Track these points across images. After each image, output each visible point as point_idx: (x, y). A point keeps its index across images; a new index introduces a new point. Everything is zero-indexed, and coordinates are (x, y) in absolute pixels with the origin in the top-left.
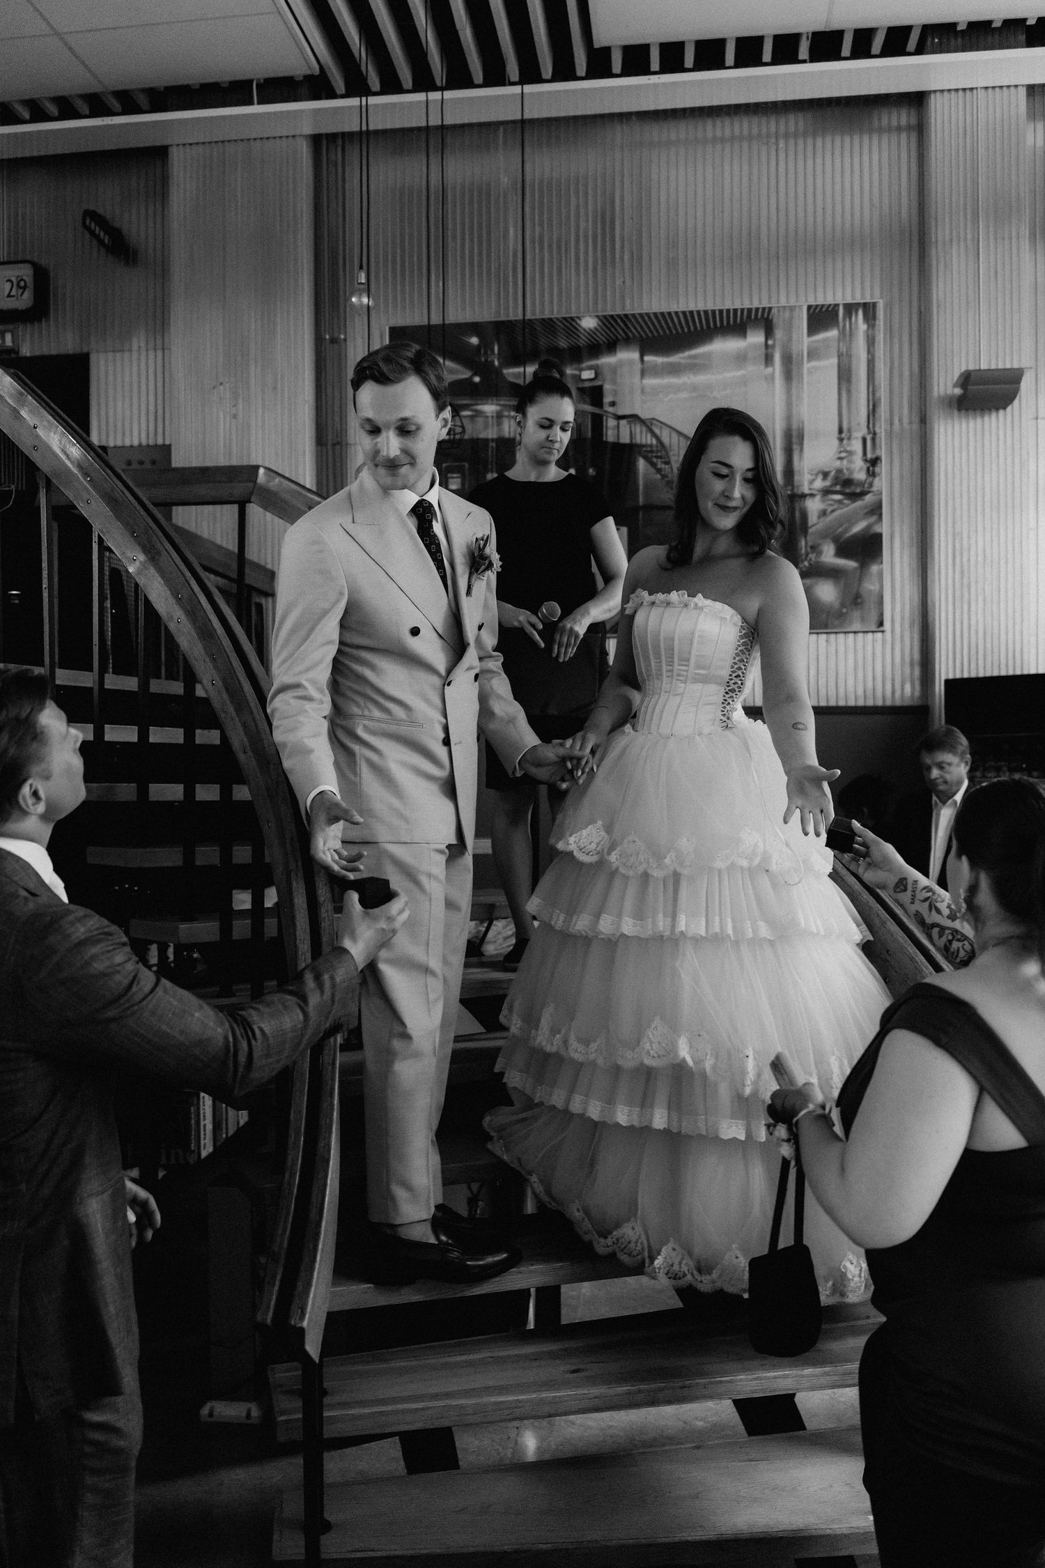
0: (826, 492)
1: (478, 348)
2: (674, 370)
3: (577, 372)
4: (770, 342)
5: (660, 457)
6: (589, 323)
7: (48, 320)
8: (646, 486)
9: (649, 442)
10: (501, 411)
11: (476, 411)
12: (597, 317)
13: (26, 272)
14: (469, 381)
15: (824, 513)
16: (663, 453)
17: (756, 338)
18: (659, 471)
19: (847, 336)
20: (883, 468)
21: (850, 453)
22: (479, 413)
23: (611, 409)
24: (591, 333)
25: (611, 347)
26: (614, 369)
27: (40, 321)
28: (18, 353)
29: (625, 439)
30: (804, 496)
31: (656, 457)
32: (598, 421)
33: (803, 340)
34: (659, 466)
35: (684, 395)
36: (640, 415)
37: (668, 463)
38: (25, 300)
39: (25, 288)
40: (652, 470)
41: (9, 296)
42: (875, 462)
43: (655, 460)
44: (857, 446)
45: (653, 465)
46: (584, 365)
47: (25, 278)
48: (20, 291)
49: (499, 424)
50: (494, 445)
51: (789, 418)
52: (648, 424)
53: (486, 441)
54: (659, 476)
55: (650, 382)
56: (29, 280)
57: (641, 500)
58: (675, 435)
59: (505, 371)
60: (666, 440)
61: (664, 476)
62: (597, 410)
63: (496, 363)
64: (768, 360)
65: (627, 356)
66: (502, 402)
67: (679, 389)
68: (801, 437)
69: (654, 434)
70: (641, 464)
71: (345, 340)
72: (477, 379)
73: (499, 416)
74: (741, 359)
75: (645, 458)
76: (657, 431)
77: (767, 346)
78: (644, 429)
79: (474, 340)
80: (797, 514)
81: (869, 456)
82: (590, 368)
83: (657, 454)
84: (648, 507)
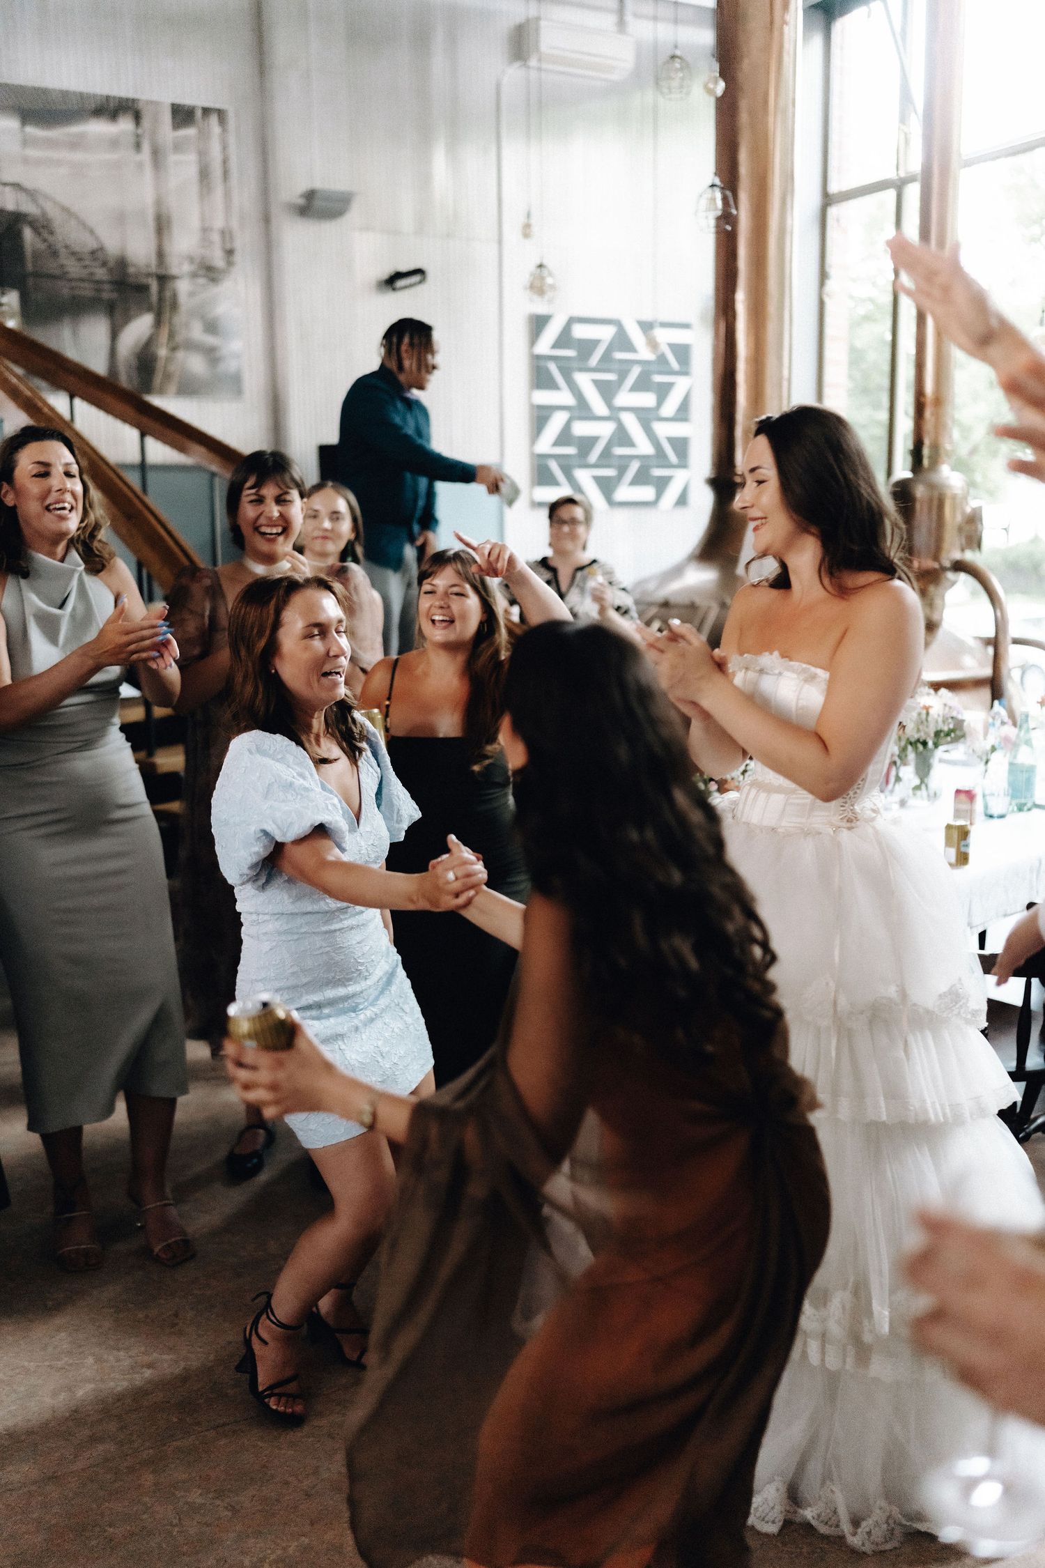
0: (194, 275)
2: (55, 144)
4: (140, 131)
5: (45, 228)
8: (32, 254)
9: (34, 212)
15: (192, 294)
16: (48, 224)
17: (125, 125)
18: (45, 240)
19: (204, 135)
20: (238, 258)
21: (211, 243)
29: (11, 207)
30: (174, 278)
33: (167, 132)
34: (44, 236)
35: (64, 170)
36: (21, 184)
37: (52, 233)
40: (37, 240)
42: (230, 253)
43: (39, 230)
44: (216, 237)
45: (38, 234)
51: (159, 202)
52: (32, 194)
54: (44, 246)
55: (32, 153)
57: (30, 267)
58: (57, 209)
60: (50, 212)
61: (49, 246)
64: (138, 146)
65: (9, 123)
67: (59, 163)
68: (169, 222)
69: (38, 205)
70: (27, 234)
74: (114, 143)
75: (31, 227)
76: (41, 201)
77: (138, 136)
78: (28, 198)
80: (168, 294)
81: (228, 246)
83: (42, 226)
84: (37, 275)
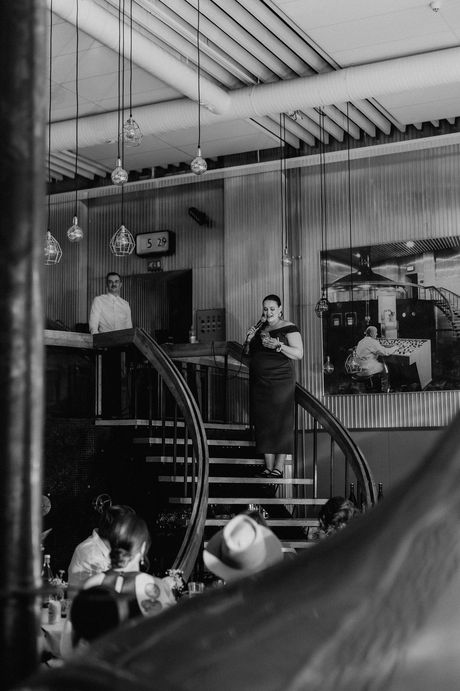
1: (360, 258)
2: (451, 264)
3: (405, 268)
5: (445, 306)
6: (410, 245)
7: (175, 254)
8: (439, 320)
9: (440, 299)
10: (371, 287)
11: (359, 288)
12: (414, 241)
13: (165, 235)
14: (356, 274)
16: (446, 304)
18: (445, 312)
22: (361, 289)
23: (422, 284)
24: (411, 249)
25: (420, 255)
26: (423, 265)
27: (172, 255)
28: (162, 270)
29: (428, 298)
31: (444, 306)
32: (415, 290)
34: (445, 310)
35: (455, 276)
36: (435, 287)
37: (449, 308)
38: (165, 248)
39: (165, 242)
40: (442, 312)
41: (159, 246)
43: (443, 307)
45: (442, 310)
46: (408, 265)
47: (166, 238)
48: (164, 243)
49: (370, 293)
50: (368, 303)
52: (439, 291)
53: (365, 301)
54: (445, 315)
55: (439, 270)
56: (167, 238)
57: (437, 327)
58: (452, 295)
59: (372, 269)
60: (447, 297)
61: (447, 315)
62: (414, 285)
63: (368, 265)
65: (428, 259)
66: (372, 283)
67: (453, 273)
69: (442, 295)
70: (436, 309)
71: (301, 258)
72: (360, 273)
73: (370, 290)
75: (438, 306)
76: (443, 294)
78: (437, 293)
79: (358, 256)
82: (410, 266)
83: (444, 304)
84: (440, 330)
